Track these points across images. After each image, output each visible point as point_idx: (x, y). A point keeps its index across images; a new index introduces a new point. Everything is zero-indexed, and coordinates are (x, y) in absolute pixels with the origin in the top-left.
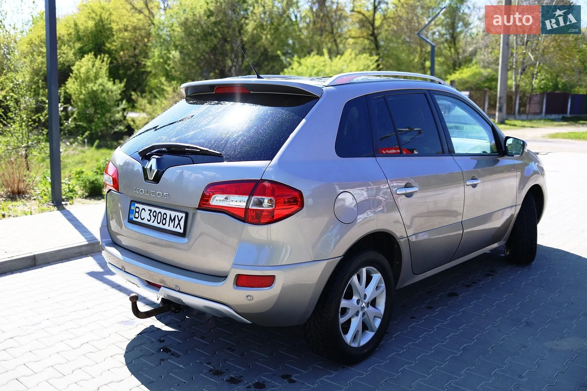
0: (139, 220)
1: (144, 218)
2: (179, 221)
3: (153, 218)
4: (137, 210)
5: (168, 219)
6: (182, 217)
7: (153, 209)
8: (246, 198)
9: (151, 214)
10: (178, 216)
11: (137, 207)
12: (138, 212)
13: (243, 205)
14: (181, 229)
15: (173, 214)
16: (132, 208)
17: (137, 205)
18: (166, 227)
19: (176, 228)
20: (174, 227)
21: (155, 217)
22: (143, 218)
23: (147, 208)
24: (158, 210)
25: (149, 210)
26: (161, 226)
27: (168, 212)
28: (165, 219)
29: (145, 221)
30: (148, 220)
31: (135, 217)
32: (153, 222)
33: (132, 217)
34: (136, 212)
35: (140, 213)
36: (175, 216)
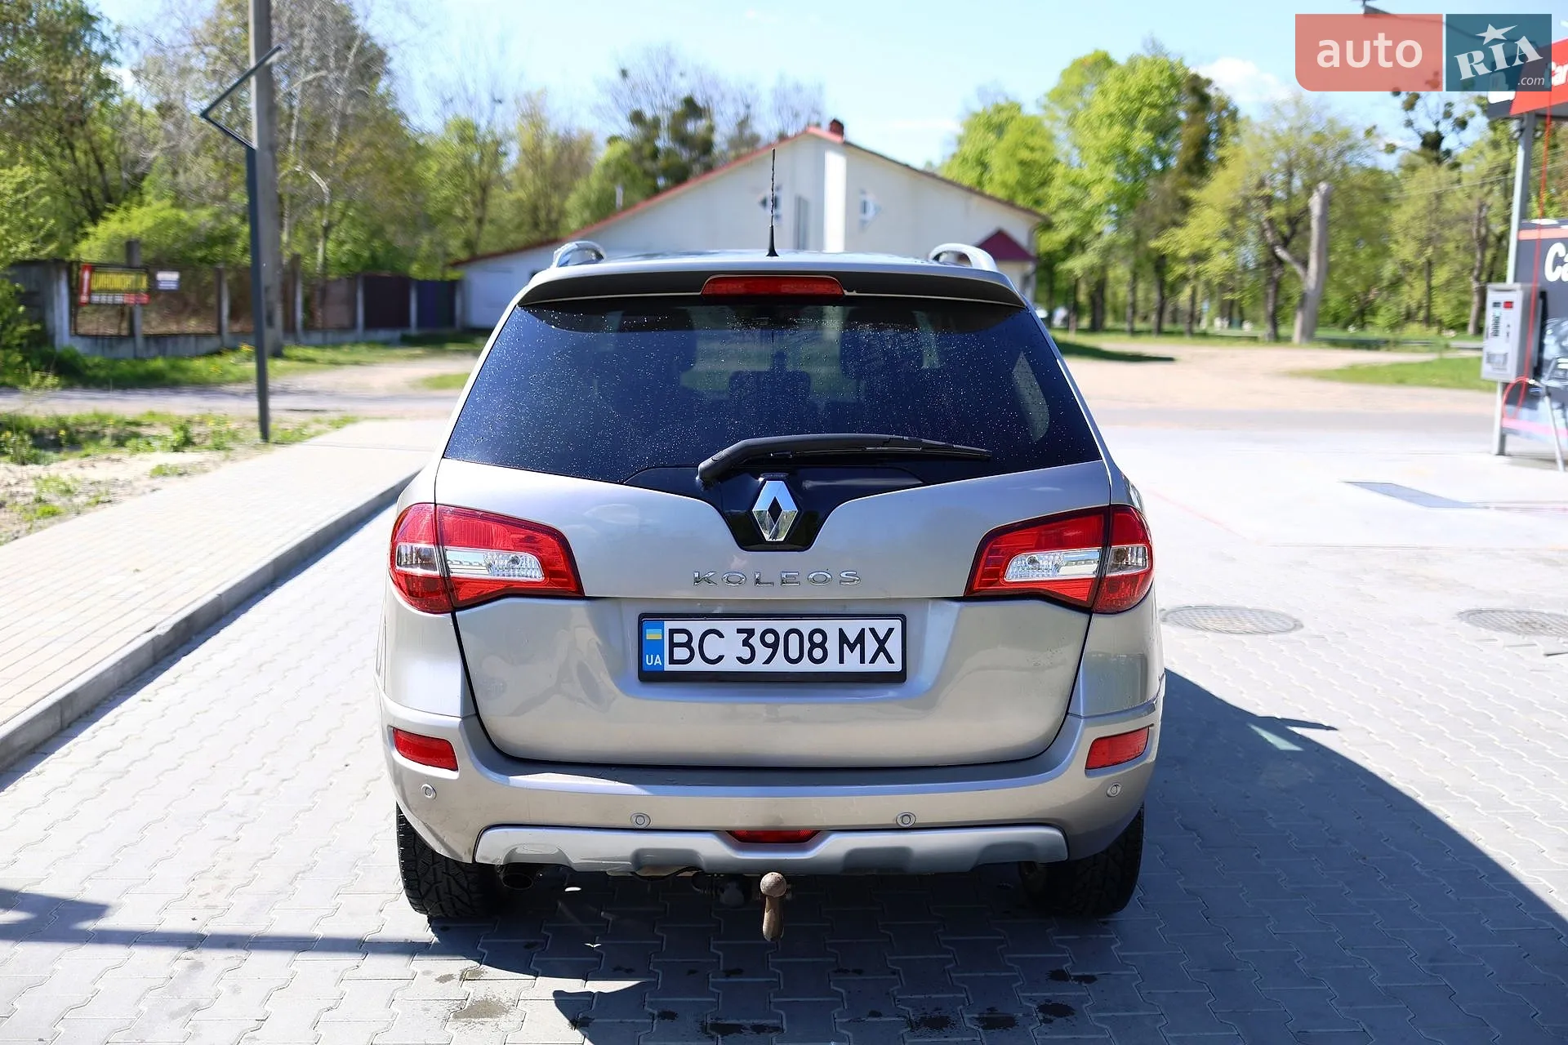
0: (698, 665)
1: (721, 658)
2: (882, 643)
3: (763, 653)
4: (680, 638)
5: (833, 645)
6: (891, 630)
7: (759, 626)
8: (1094, 553)
9: (755, 641)
10: (873, 631)
11: (672, 632)
12: (688, 645)
13: (1088, 570)
14: (891, 661)
15: (852, 628)
16: (651, 635)
17: (669, 625)
18: (831, 665)
19: (873, 661)
20: (862, 661)
21: (774, 646)
22: (711, 656)
23: (728, 627)
24: (782, 627)
25: (739, 631)
26: (806, 666)
27: (831, 627)
28: (822, 645)
29: (730, 665)
30: (740, 659)
31: (672, 661)
32: (768, 662)
33: (656, 662)
34: (673, 645)
35: (695, 644)
36: (863, 630)
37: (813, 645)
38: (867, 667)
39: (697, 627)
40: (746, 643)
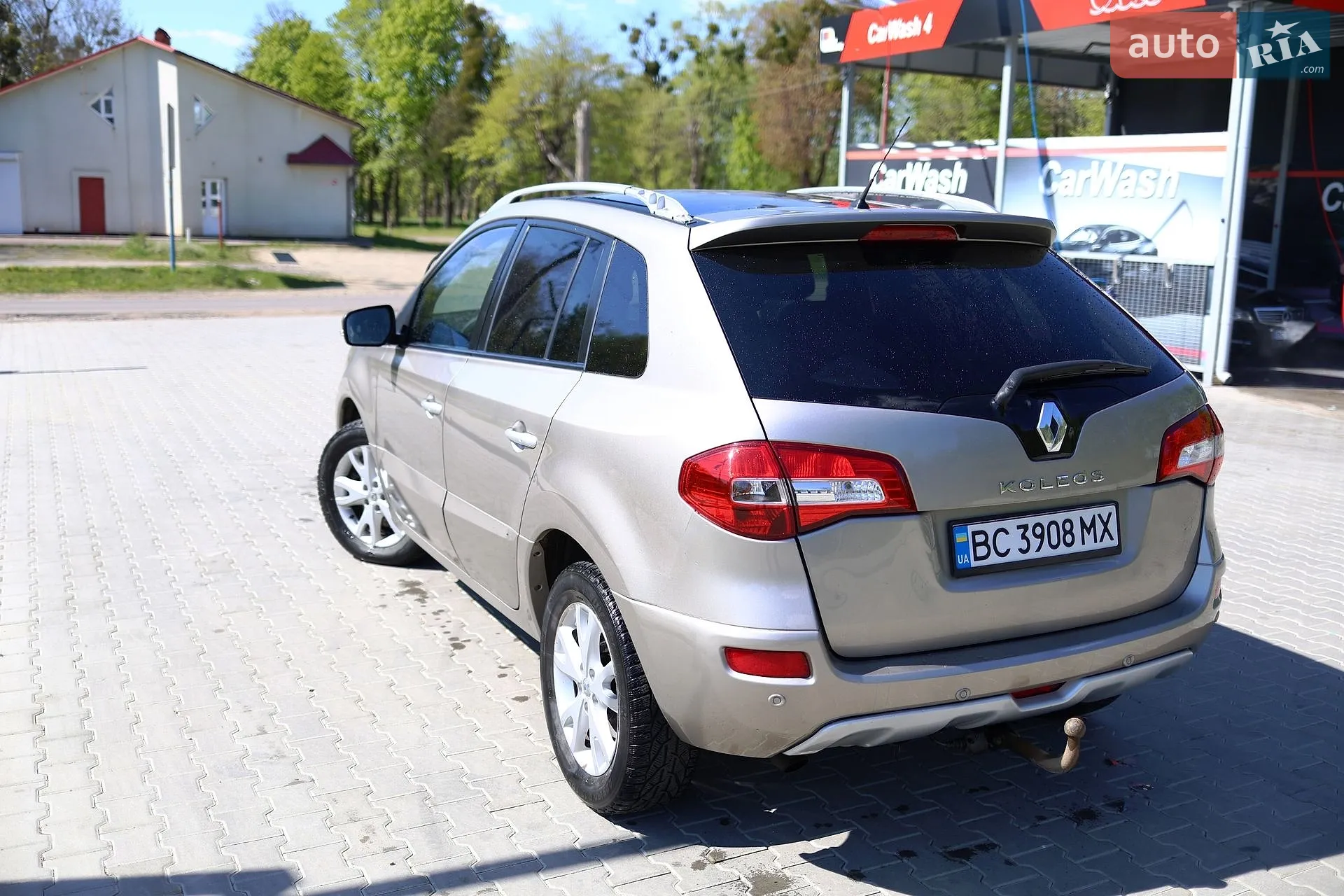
0: (994, 559)
1: (1008, 551)
2: (1105, 524)
3: (1035, 542)
4: (980, 538)
5: (1077, 530)
6: (1110, 514)
7: (1031, 521)
9: (1029, 534)
10: (1099, 515)
11: (974, 534)
12: (985, 543)
14: (1112, 538)
15: (1087, 515)
16: (960, 538)
17: (972, 528)
18: (1078, 547)
19: (1101, 540)
20: (1096, 541)
21: (1041, 536)
22: (1002, 551)
23: (1012, 524)
24: (1045, 519)
25: (1019, 527)
26: (1062, 550)
27: (1074, 515)
28: (1071, 532)
29: (1015, 556)
30: (1021, 550)
31: (976, 559)
32: (1038, 550)
33: (965, 561)
34: (976, 545)
35: (990, 542)
36: (1094, 516)
37: (1066, 533)
38: (1099, 545)
39: (990, 528)
40: (1024, 537)
